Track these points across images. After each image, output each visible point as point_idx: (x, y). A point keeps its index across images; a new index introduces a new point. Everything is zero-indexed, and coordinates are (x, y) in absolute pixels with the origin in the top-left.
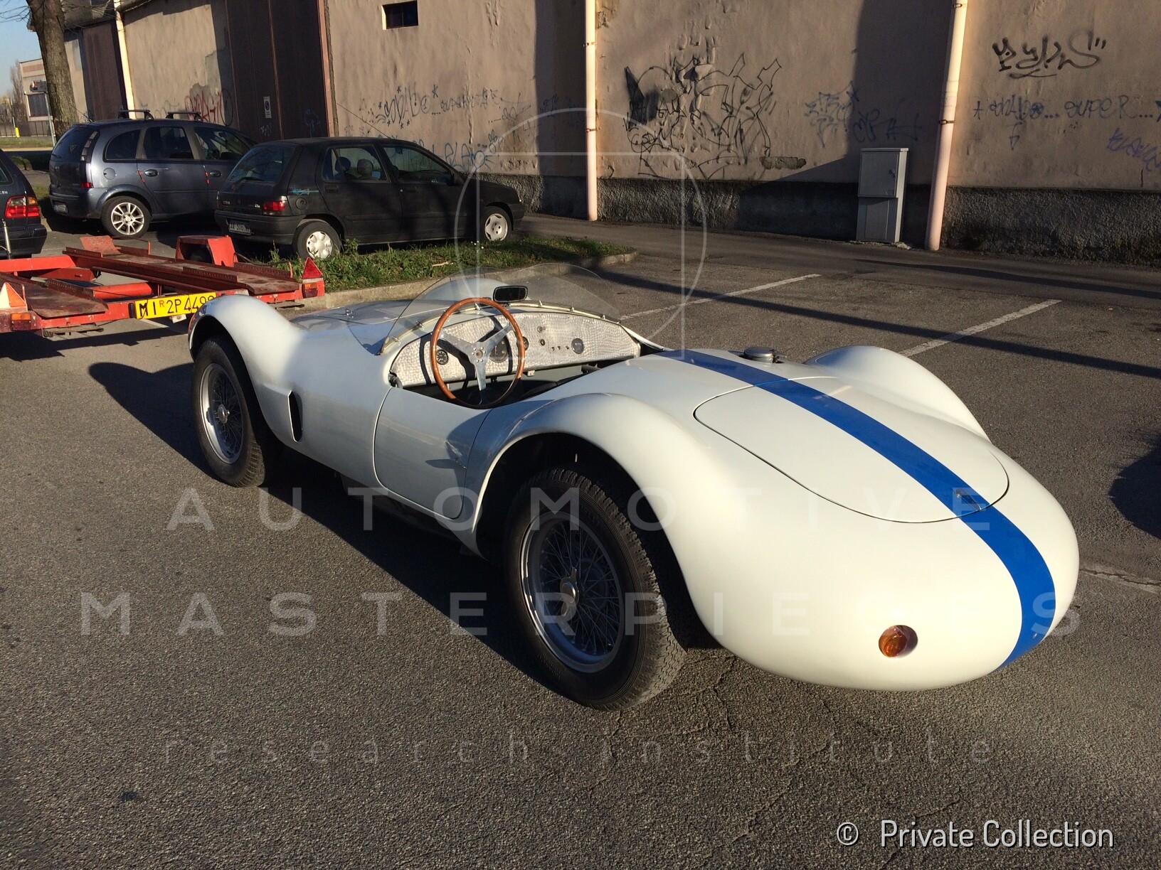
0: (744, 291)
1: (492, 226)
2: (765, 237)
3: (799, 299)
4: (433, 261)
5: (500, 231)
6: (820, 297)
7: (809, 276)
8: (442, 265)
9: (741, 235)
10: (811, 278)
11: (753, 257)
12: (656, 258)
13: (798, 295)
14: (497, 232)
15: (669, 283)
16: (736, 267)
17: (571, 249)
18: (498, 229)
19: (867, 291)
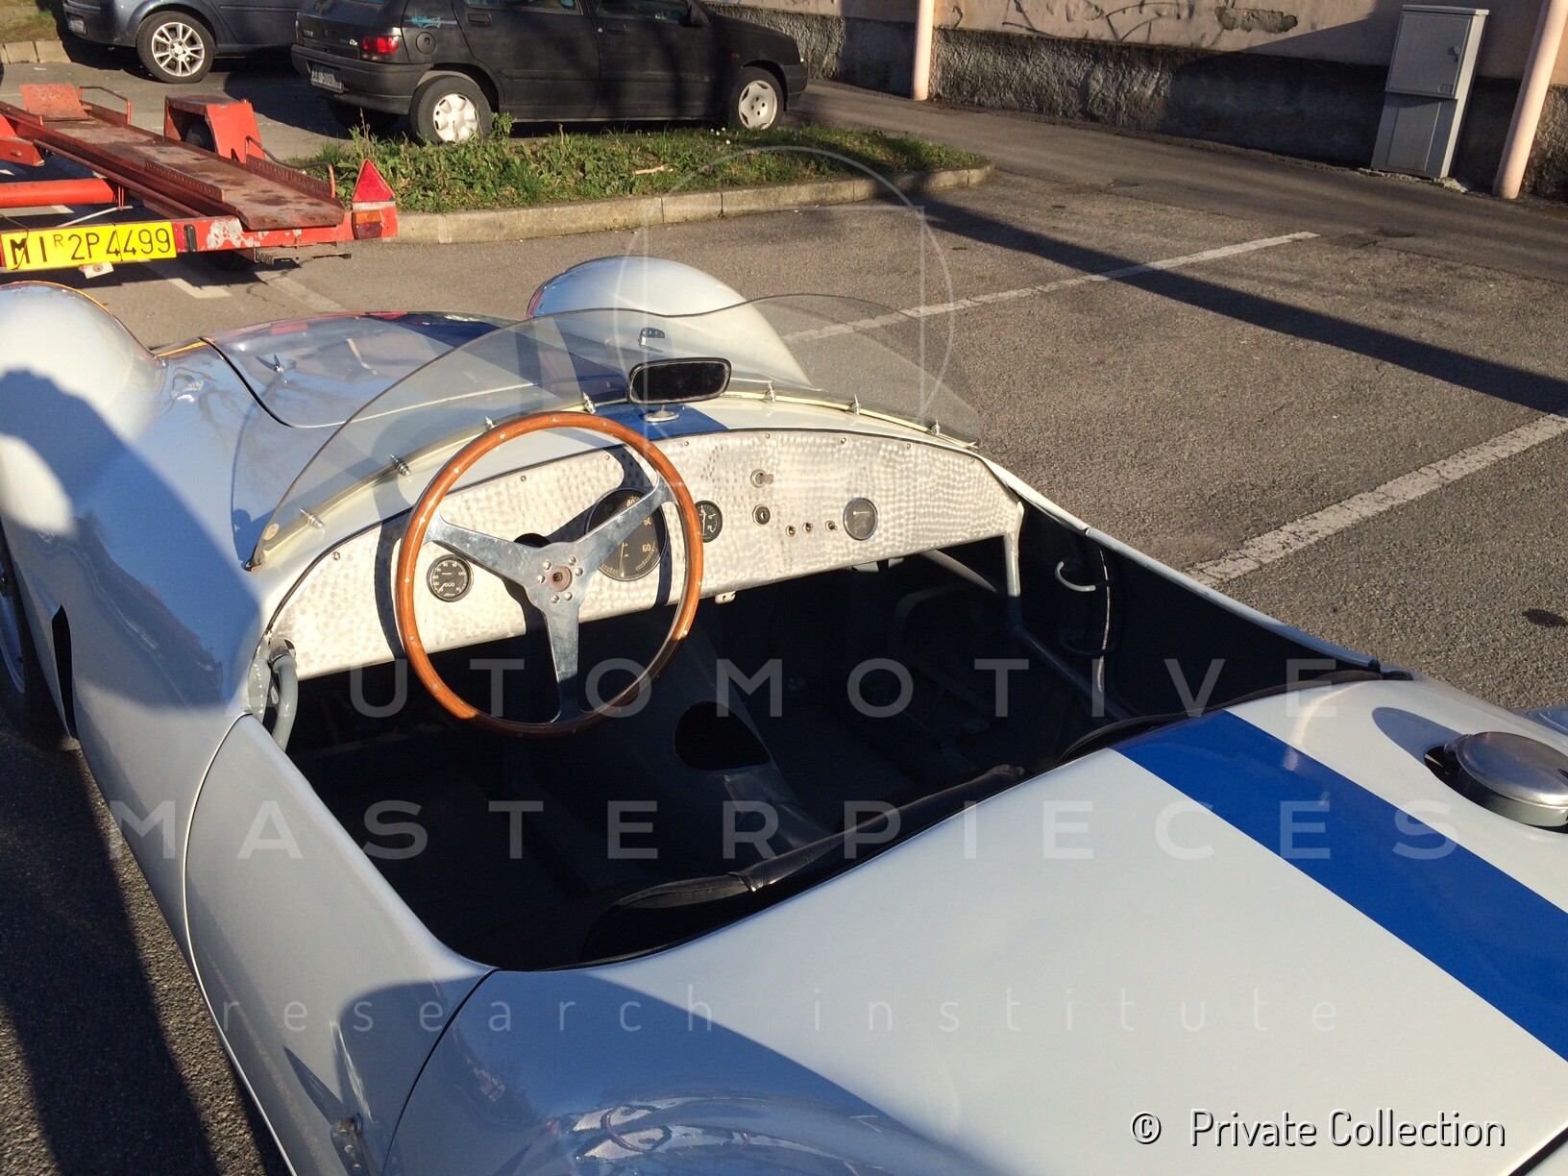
0: (1182, 260)
1: (752, 101)
2: (1209, 150)
3: (1284, 283)
4: (638, 163)
5: (764, 111)
6: (1324, 284)
7: (1298, 236)
8: (652, 171)
9: (1168, 143)
10: (1300, 240)
11: (1193, 189)
12: (1024, 180)
13: (1282, 276)
14: (759, 113)
15: (1045, 233)
16: (1162, 207)
17: (879, 154)
18: (759, 107)
19: (1411, 277)
